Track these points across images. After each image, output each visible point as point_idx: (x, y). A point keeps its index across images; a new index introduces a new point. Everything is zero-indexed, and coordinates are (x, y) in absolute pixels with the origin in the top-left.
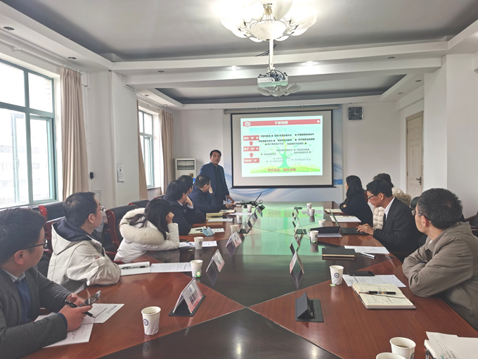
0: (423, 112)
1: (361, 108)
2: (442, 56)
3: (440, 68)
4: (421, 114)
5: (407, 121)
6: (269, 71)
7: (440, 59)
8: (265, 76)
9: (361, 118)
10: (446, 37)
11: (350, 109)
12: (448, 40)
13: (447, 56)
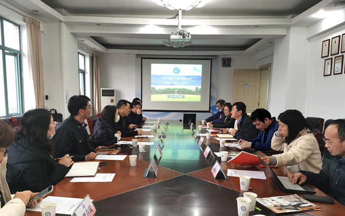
1: (230, 59)
2: (288, 28)
3: (286, 35)
6: (178, 31)
7: (286, 29)
8: (176, 34)
9: (230, 66)
10: (291, 15)
11: (223, 59)
12: (292, 18)
13: (291, 28)
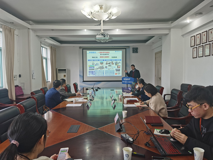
0: (162, 51)
3: (168, 34)
4: (161, 52)
5: (155, 54)
6: (101, 33)
7: (168, 30)
9: (137, 52)
10: (171, 22)
11: (133, 48)
13: (171, 29)
